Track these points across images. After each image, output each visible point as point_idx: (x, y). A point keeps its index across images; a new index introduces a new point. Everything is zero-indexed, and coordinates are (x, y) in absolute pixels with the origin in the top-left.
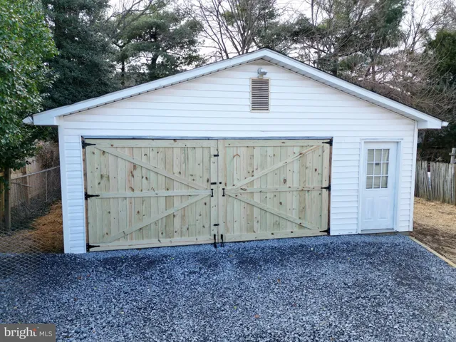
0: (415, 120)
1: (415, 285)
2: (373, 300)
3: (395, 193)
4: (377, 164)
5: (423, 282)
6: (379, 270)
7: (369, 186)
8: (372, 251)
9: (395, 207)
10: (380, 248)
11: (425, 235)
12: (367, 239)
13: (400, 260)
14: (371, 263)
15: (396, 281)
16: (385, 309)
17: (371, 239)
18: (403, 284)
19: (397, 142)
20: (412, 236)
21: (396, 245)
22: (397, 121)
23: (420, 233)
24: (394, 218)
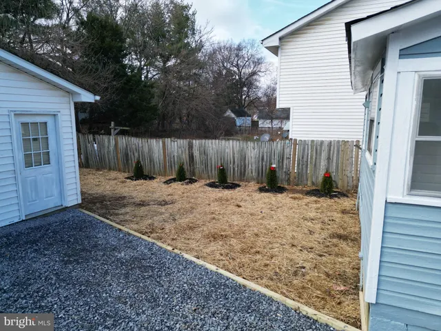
0: (70, 93)
1: (82, 258)
2: (36, 294)
3: (59, 169)
4: (35, 140)
5: (90, 252)
6: (45, 255)
7: (28, 164)
8: (39, 235)
9: (61, 182)
10: (47, 231)
11: (95, 203)
12: (32, 224)
13: (69, 236)
14: (36, 250)
15: (64, 260)
16: (49, 299)
17: (38, 223)
18: (70, 262)
19: (55, 115)
20: (82, 208)
21: (66, 221)
22: (50, 92)
23: (90, 203)
24: (62, 194)
